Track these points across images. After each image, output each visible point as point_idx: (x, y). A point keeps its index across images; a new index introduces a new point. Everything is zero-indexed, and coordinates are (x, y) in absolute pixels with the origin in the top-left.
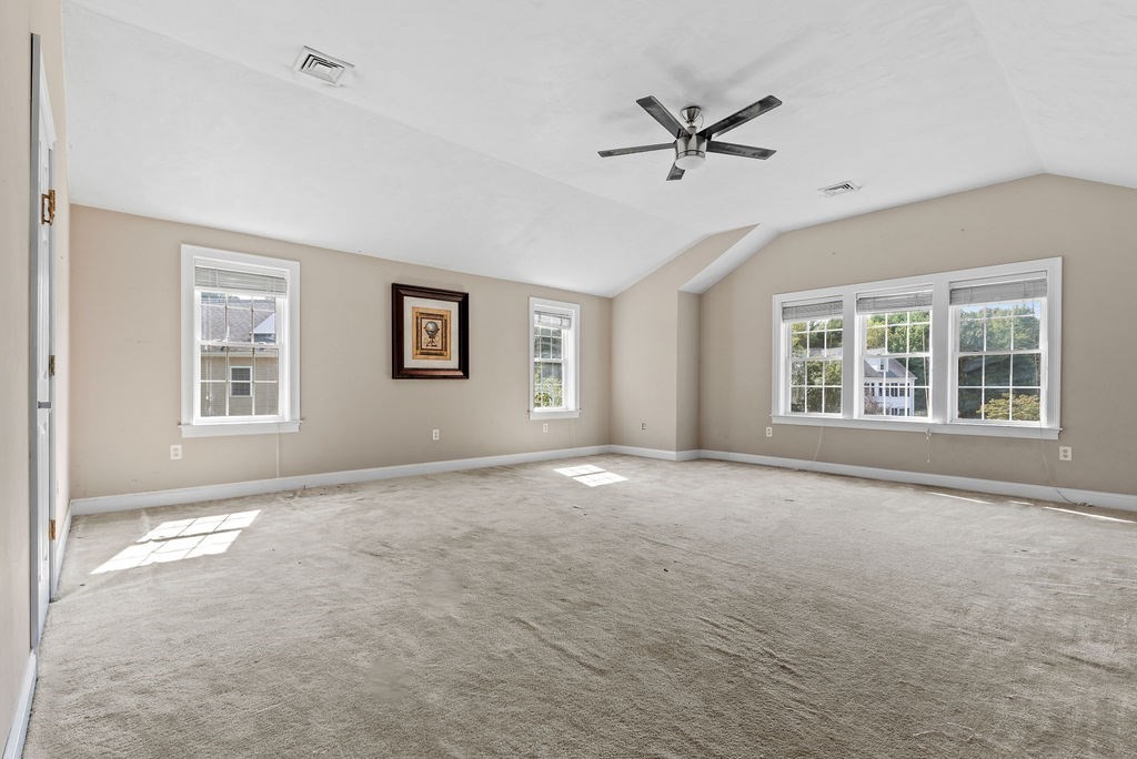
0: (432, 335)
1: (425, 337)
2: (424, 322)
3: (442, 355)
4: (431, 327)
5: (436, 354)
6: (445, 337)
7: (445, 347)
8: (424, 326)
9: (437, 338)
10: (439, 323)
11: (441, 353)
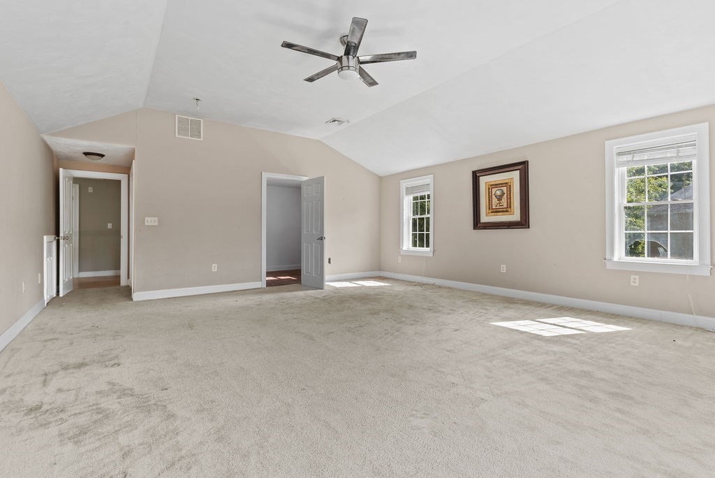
0: (500, 198)
1: (495, 201)
2: (494, 190)
3: (507, 211)
4: (499, 193)
5: (503, 211)
6: (509, 198)
7: (509, 205)
8: (493, 193)
9: (503, 200)
10: (505, 189)
11: (507, 210)
